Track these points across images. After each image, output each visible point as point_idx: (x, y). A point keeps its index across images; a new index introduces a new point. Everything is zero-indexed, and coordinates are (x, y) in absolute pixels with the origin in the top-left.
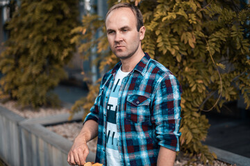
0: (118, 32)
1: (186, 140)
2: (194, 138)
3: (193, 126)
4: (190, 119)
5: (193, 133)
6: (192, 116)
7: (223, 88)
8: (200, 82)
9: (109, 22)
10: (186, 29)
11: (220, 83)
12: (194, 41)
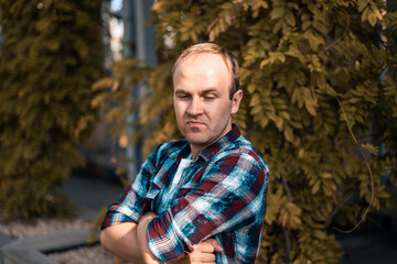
3: (316, 257)
4: (311, 244)
6: (313, 238)
7: (369, 187)
8: (327, 176)
10: (301, 83)
11: (363, 177)
12: (315, 102)
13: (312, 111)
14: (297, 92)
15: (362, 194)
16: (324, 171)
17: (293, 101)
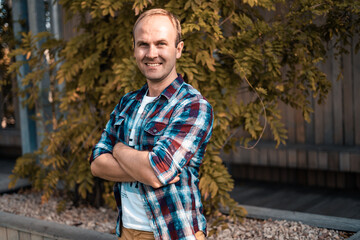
0: (153, 46)
1: (210, 193)
2: (220, 189)
3: (216, 174)
4: (211, 166)
5: (218, 183)
6: (212, 161)
7: (251, 122)
8: (222, 115)
9: (142, 31)
10: (202, 47)
11: (247, 115)
12: (213, 62)
13: (212, 68)
14: (199, 54)
15: (246, 127)
16: (219, 112)
17: (197, 61)
